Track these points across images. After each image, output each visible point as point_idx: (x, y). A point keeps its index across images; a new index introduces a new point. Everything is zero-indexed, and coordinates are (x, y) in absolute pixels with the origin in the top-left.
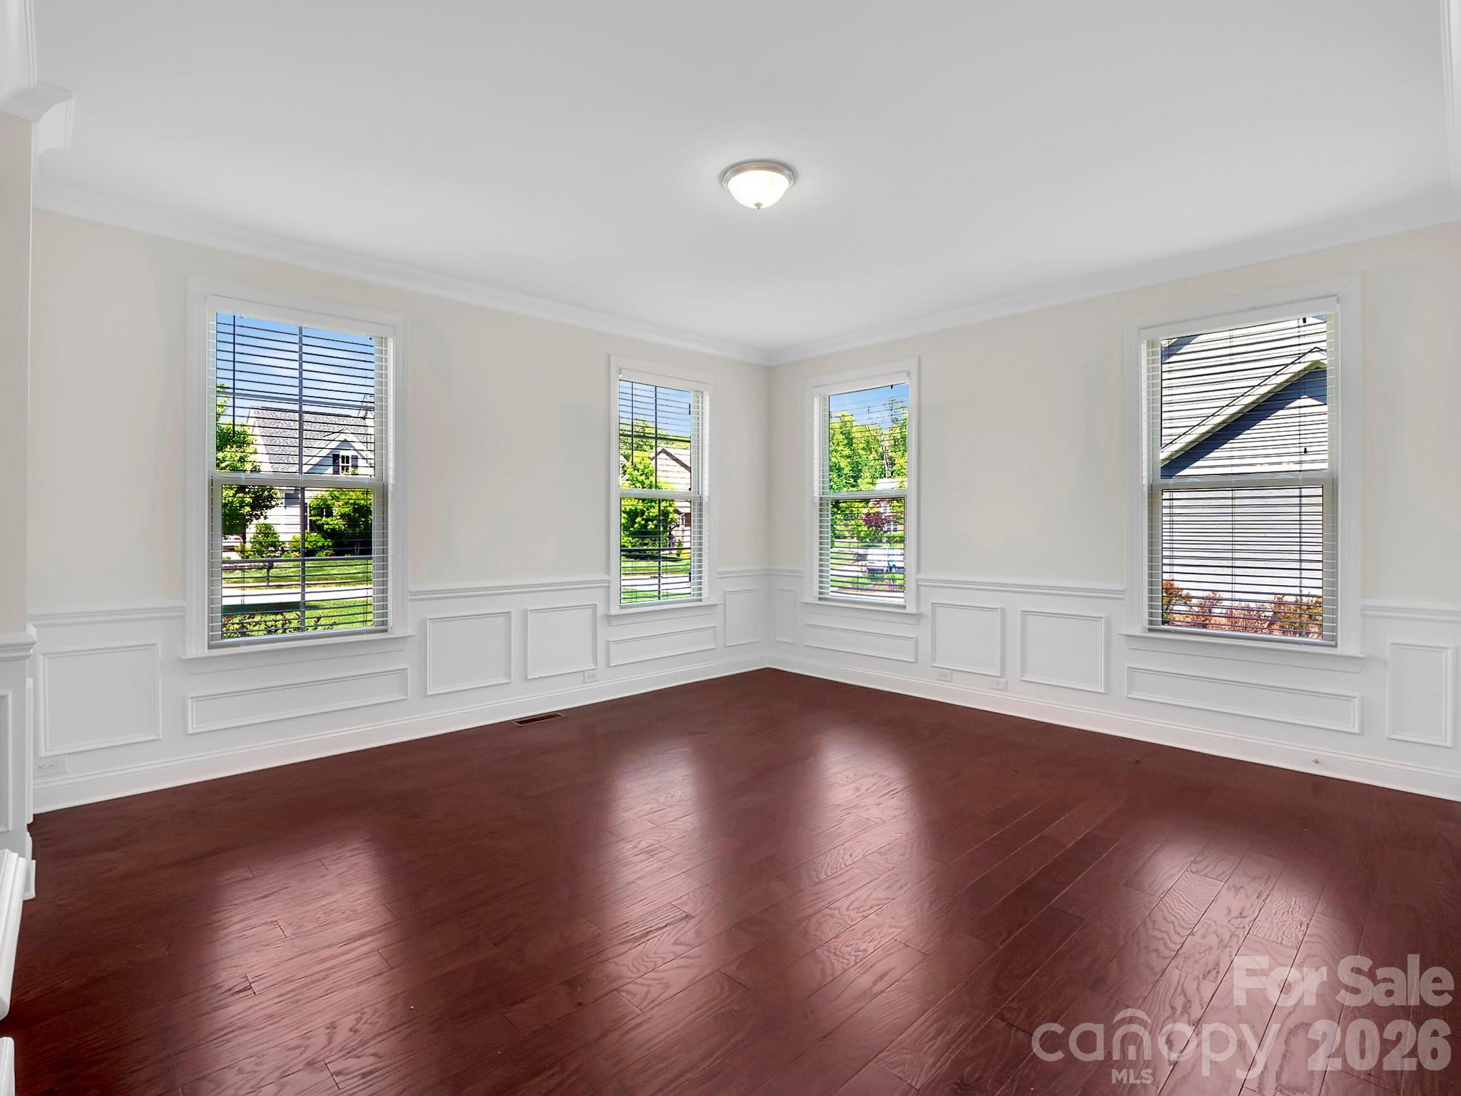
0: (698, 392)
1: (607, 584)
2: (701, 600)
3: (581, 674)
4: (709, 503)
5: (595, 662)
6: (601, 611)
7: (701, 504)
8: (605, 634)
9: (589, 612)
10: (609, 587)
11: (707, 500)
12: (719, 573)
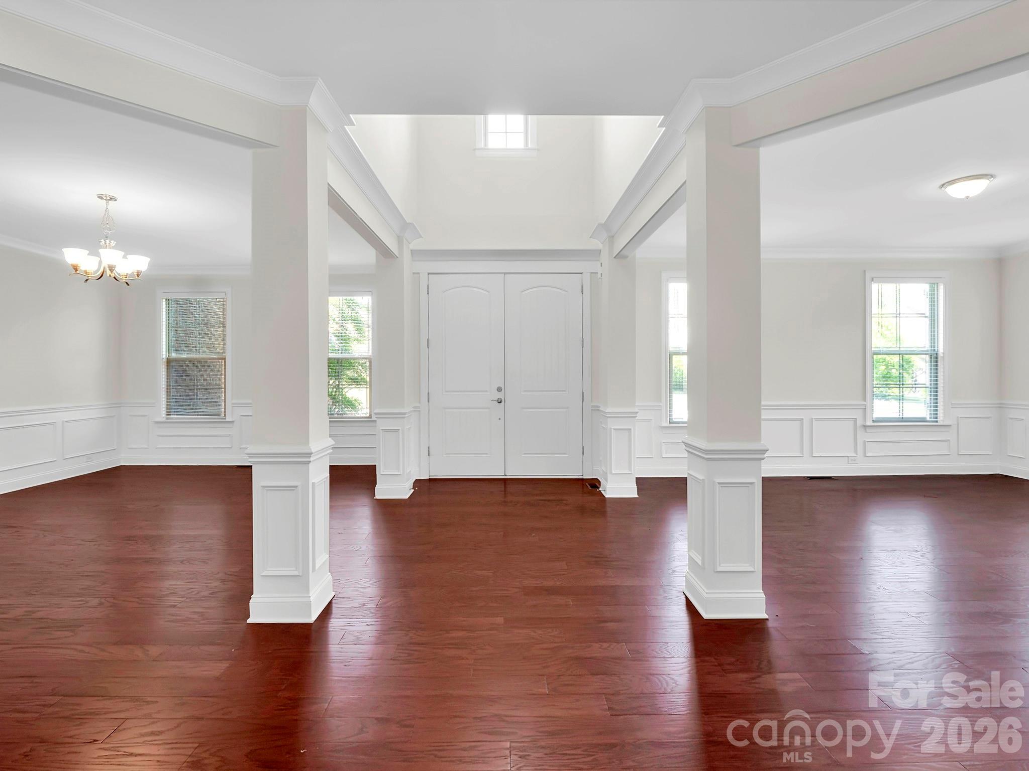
0: (934, 284)
1: (864, 407)
2: (937, 422)
3: (847, 458)
4: (943, 357)
5: (856, 451)
6: (860, 422)
7: (937, 358)
8: (862, 436)
9: (852, 422)
10: (865, 409)
11: (942, 355)
12: (952, 404)
